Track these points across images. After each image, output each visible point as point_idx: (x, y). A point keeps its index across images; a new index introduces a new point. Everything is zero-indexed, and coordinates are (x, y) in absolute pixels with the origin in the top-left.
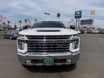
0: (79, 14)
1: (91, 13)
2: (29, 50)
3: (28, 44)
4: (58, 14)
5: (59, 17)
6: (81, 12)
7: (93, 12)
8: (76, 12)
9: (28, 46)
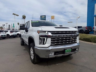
0: (44, 18)
1: (52, 18)
2: (52, 44)
3: (51, 38)
4: (23, 16)
5: (25, 19)
6: (45, 16)
7: (53, 18)
8: (41, 16)
9: (51, 40)
